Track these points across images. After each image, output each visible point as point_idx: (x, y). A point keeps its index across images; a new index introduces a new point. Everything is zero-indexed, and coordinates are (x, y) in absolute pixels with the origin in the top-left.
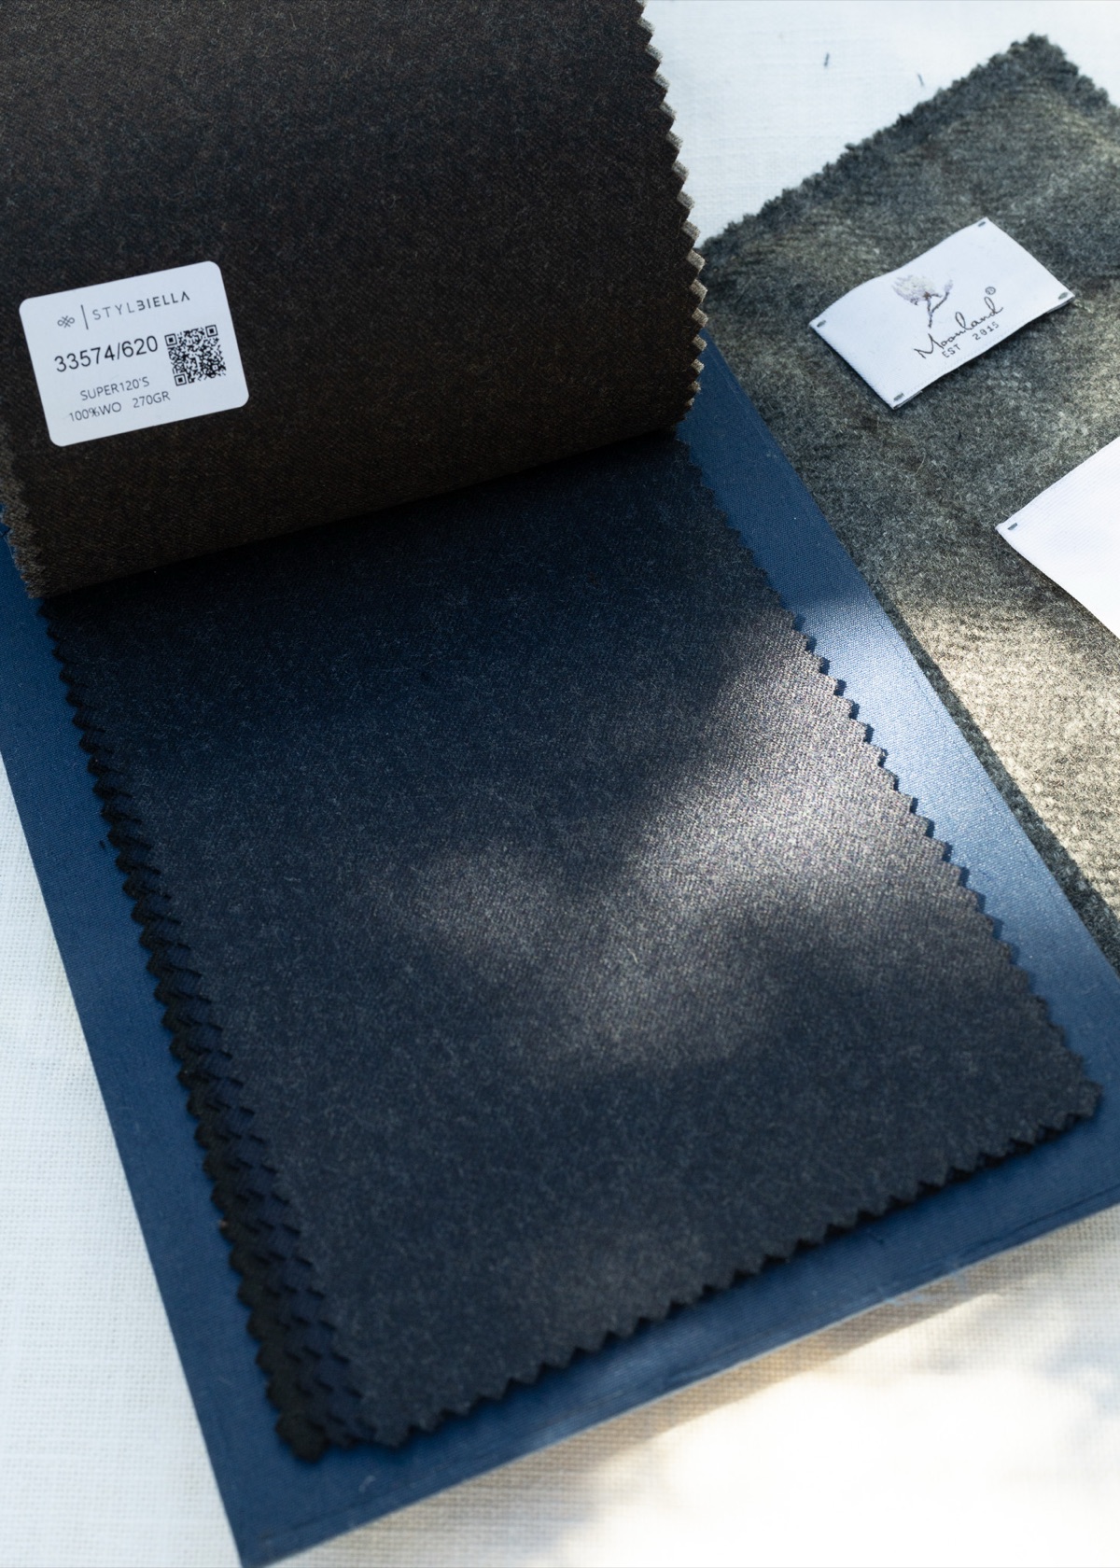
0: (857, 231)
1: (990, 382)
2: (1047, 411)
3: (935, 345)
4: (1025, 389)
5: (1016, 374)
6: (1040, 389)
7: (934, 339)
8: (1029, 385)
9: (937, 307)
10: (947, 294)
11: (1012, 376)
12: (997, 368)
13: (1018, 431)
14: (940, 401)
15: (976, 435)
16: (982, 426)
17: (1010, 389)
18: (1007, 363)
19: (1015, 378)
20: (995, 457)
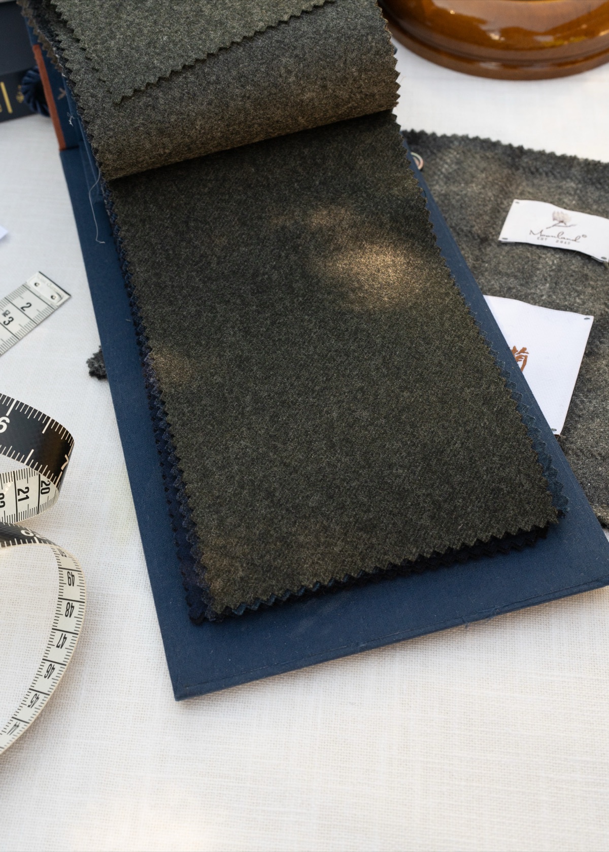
1: (544, 256)
2: (546, 280)
3: (540, 233)
4: (551, 267)
5: (555, 261)
6: (555, 272)
7: (542, 232)
8: (554, 267)
9: (559, 226)
10: (570, 226)
12: (552, 255)
13: (528, 275)
14: (517, 248)
15: (513, 264)
16: (519, 263)
17: (547, 262)
18: (558, 256)
19: (553, 262)
20: (508, 275)
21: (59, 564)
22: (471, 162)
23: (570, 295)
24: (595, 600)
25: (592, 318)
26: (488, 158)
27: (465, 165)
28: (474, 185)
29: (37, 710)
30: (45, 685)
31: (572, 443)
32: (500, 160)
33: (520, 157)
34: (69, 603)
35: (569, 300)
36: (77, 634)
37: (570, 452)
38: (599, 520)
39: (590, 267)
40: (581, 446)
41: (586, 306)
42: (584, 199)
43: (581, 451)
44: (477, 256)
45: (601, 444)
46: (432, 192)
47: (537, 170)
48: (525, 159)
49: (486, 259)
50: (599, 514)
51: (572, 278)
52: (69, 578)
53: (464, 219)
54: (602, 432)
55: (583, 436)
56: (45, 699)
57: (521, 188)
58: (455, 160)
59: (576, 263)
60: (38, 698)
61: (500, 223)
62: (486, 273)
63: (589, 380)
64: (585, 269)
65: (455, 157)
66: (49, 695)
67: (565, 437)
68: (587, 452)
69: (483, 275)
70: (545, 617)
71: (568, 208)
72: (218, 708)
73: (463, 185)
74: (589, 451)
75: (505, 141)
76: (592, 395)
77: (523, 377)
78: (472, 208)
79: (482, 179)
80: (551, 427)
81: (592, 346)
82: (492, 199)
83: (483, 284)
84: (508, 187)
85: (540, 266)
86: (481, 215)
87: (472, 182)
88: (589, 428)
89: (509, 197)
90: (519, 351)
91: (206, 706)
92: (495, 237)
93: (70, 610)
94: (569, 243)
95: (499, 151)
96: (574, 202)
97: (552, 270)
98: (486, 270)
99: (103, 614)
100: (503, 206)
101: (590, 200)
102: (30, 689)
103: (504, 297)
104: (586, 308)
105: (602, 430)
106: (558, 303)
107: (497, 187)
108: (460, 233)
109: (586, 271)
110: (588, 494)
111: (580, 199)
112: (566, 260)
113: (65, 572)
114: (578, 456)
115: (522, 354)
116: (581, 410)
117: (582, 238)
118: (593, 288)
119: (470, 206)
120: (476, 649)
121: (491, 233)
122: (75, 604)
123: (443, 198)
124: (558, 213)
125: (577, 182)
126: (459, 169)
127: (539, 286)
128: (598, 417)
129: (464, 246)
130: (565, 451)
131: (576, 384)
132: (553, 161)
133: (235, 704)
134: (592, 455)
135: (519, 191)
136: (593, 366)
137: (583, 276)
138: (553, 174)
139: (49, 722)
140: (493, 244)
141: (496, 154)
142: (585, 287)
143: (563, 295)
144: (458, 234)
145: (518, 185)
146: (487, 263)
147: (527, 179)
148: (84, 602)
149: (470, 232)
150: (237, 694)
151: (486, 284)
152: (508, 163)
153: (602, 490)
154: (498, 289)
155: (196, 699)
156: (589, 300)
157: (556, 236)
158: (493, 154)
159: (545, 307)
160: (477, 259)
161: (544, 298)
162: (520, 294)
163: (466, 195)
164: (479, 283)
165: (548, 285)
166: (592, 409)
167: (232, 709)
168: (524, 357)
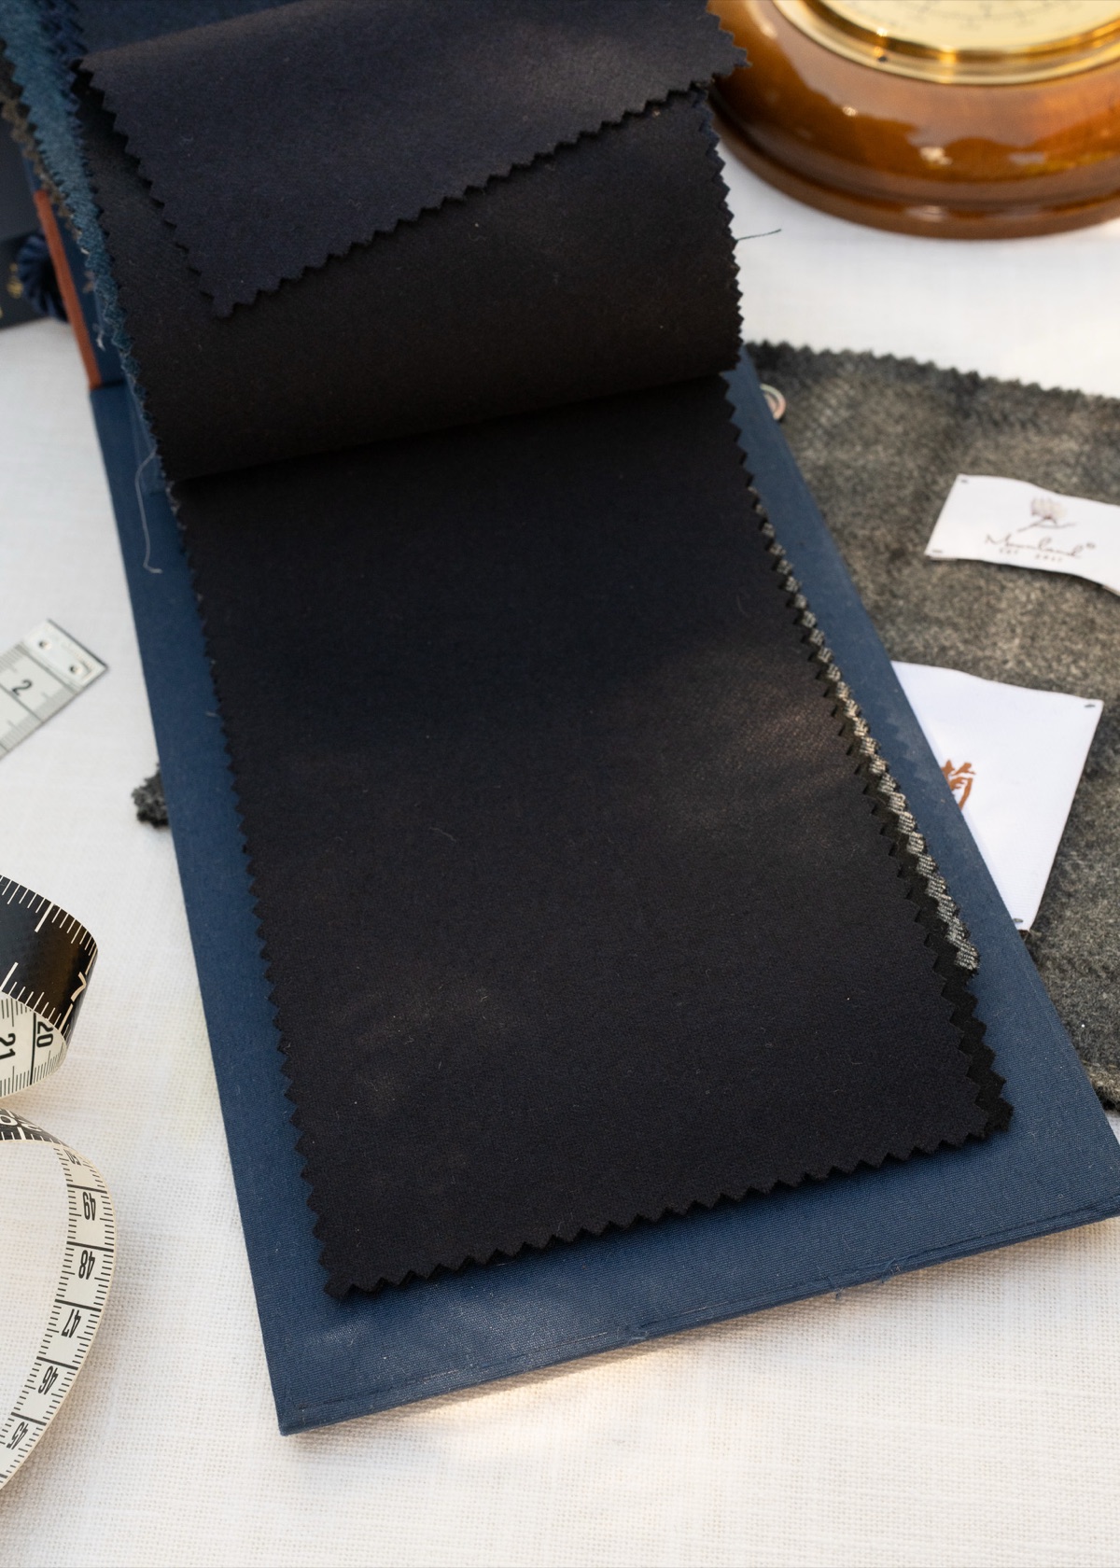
1: (1010, 585)
2: (1013, 631)
3: (1004, 542)
4: (1024, 607)
5: (1032, 594)
7: (1010, 539)
8: (1030, 607)
9: (1043, 526)
10: (1064, 526)
11: (1029, 594)
12: (1027, 583)
13: (979, 621)
14: (959, 570)
15: (951, 602)
16: (962, 600)
17: (1016, 598)
18: (1037, 585)
19: (1028, 596)
20: (940, 623)
21: (69, 1178)
22: (878, 403)
23: (1059, 660)
24: (1088, 1245)
25: (1099, 705)
26: (909, 395)
27: (864, 410)
28: (880, 448)
29: (22, 1453)
30: (39, 1406)
31: (1053, 946)
32: (932, 398)
33: (971, 393)
34: (85, 1252)
35: (1058, 671)
36: (99, 1310)
37: (1049, 964)
38: (1098, 1094)
39: (1100, 606)
40: (1070, 952)
41: (1088, 682)
42: (1094, 473)
43: (1070, 961)
44: (884, 585)
45: (1108, 948)
46: (799, 463)
47: (1005, 418)
48: (983, 397)
49: (901, 590)
50: (1101, 1083)
51: (1064, 628)
52: (86, 1204)
53: (859, 514)
54: (1111, 925)
55: (1074, 932)
56: (38, 1432)
57: (972, 452)
58: (845, 400)
59: (1073, 597)
60: (25, 1431)
61: (930, 520)
62: (900, 620)
63: (1090, 825)
64: (1091, 609)
65: (846, 394)
66: (44, 1424)
67: (1039, 934)
68: (1080, 965)
69: (893, 622)
70: (991, 1278)
71: (1061, 490)
72: (364, 1450)
73: (858, 448)
74: (1085, 961)
75: (943, 363)
76: (1095, 853)
77: (961, 819)
78: (876, 494)
79: (897, 436)
80: (1013, 916)
81: (1100, 759)
82: (916, 474)
83: (893, 639)
84: (946, 451)
85: (1003, 605)
86: (893, 506)
87: (876, 442)
88: (1087, 917)
89: (949, 471)
90: (957, 769)
91: (342, 1445)
92: (919, 549)
93: (87, 1266)
94: (1060, 560)
95: (933, 382)
96: (1075, 480)
97: (1027, 613)
98: (900, 613)
99: (152, 1273)
100: (936, 488)
101: (1106, 476)
102: (13, 1414)
103: (933, 664)
104: (1087, 687)
105: (1111, 921)
106: (1036, 677)
107: (925, 451)
108: (852, 541)
109: (1091, 611)
110: (1081, 1045)
111: (1086, 472)
112: (1053, 592)
113: (79, 1193)
114: (1063, 971)
115: (963, 775)
116: (1073, 883)
117: (1086, 550)
118: (1104, 645)
119: (870, 489)
120: (857, 1339)
121: (911, 540)
122: (96, 1253)
123: (819, 473)
124: (1042, 501)
125: (1081, 440)
126: (852, 417)
127: (1000, 644)
128: (1104, 896)
129: (858, 566)
130: (1038, 961)
131: (1065, 833)
132: (1035, 401)
133: (397, 1442)
134: (1090, 969)
135: (968, 459)
136: (1098, 797)
137: (1084, 623)
138: (1035, 425)
139: (48, 1476)
140: (915, 562)
141: (927, 388)
142: (1089, 645)
143: (1046, 660)
144: (848, 544)
145: (967, 447)
146: (902, 598)
147: (985, 435)
148: (112, 1251)
149: (870, 539)
150: (400, 1424)
151: (898, 640)
152: (948, 404)
153: (1107, 1036)
154: (921, 649)
155: (324, 1434)
156: (1095, 669)
157: (1036, 544)
158: (918, 387)
159: (1012, 683)
160: (882, 590)
161: (1010, 665)
162: (962, 660)
163: (864, 468)
164: (886, 639)
165: (1017, 641)
166: (1093, 880)
167: (390, 1452)
168: (966, 782)
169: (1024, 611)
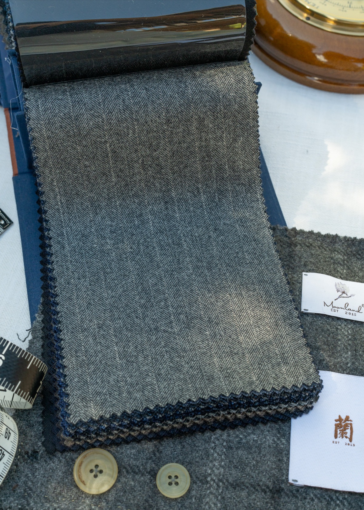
0: (345, 262)
1: (339, 327)
2: (347, 348)
3: (331, 305)
4: (348, 337)
5: (349, 331)
6: (352, 341)
7: (333, 304)
8: (350, 337)
9: (343, 297)
10: (351, 296)
11: (348, 331)
12: (345, 326)
13: (332, 346)
15: (318, 338)
16: (323, 336)
18: (349, 326)
20: (316, 348)
32: (280, 241)
33: (295, 237)
48: (299, 237)
61: (298, 293)
84: (292, 263)
85: (340, 337)
89: (297, 271)
90: (344, 419)
94: (355, 314)
95: (278, 234)
97: (350, 340)
100: (295, 279)
101: (356, 269)
106: (361, 369)
111: (348, 268)
112: (357, 329)
115: (347, 422)
124: (338, 284)
127: (343, 355)
157: (344, 306)
168: (349, 425)
169: (348, 339)
